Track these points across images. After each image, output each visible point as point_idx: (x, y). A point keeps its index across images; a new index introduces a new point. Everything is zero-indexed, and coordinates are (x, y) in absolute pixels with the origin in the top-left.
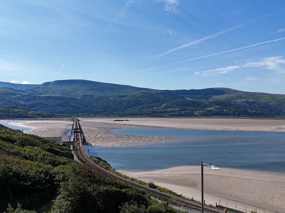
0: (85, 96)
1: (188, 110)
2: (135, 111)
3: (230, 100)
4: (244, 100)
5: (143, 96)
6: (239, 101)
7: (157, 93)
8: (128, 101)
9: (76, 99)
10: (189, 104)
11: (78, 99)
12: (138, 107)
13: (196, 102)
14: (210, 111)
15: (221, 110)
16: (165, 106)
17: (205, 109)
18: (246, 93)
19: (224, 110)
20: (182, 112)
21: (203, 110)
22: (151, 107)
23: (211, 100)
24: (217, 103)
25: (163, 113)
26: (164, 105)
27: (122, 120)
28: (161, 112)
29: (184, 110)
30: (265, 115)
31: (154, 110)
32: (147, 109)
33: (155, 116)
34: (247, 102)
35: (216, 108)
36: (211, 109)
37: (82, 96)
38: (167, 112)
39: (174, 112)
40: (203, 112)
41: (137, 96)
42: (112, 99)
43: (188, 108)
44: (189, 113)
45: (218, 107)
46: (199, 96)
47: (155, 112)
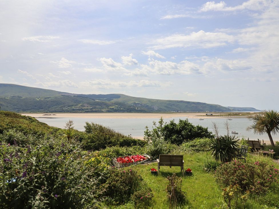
0: (13, 97)
1: (98, 108)
2: (58, 109)
3: (124, 102)
4: (133, 102)
5: (64, 97)
6: (130, 103)
7: (74, 96)
8: (52, 102)
9: (5, 99)
10: (98, 104)
11: (7, 99)
12: (60, 106)
13: (103, 103)
14: (113, 109)
15: (119, 108)
16: (81, 106)
17: (109, 107)
18: (134, 98)
19: (122, 108)
20: (94, 110)
21: (108, 108)
22: (70, 106)
23: (113, 101)
24: (116, 103)
25: (80, 110)
26: (81, 104)
27: (50, 115)
28: (78, 110)
29: (95, 108)
30: (145, 111)
31: (73, 108)
32: (67, 108)
33: (74, 112)
34: (135, 103)
35: (116, 107)
36: (113, 107)
37: (11, 97)
38: (83, 109)
39: (88, 109)
40: (108, 109)
41: (59, 98)
42: (38, 100)
43: (97, 107)
44: (98, 110)
45: (117, 106)
46: (105, 99)
47: (74, 110)
